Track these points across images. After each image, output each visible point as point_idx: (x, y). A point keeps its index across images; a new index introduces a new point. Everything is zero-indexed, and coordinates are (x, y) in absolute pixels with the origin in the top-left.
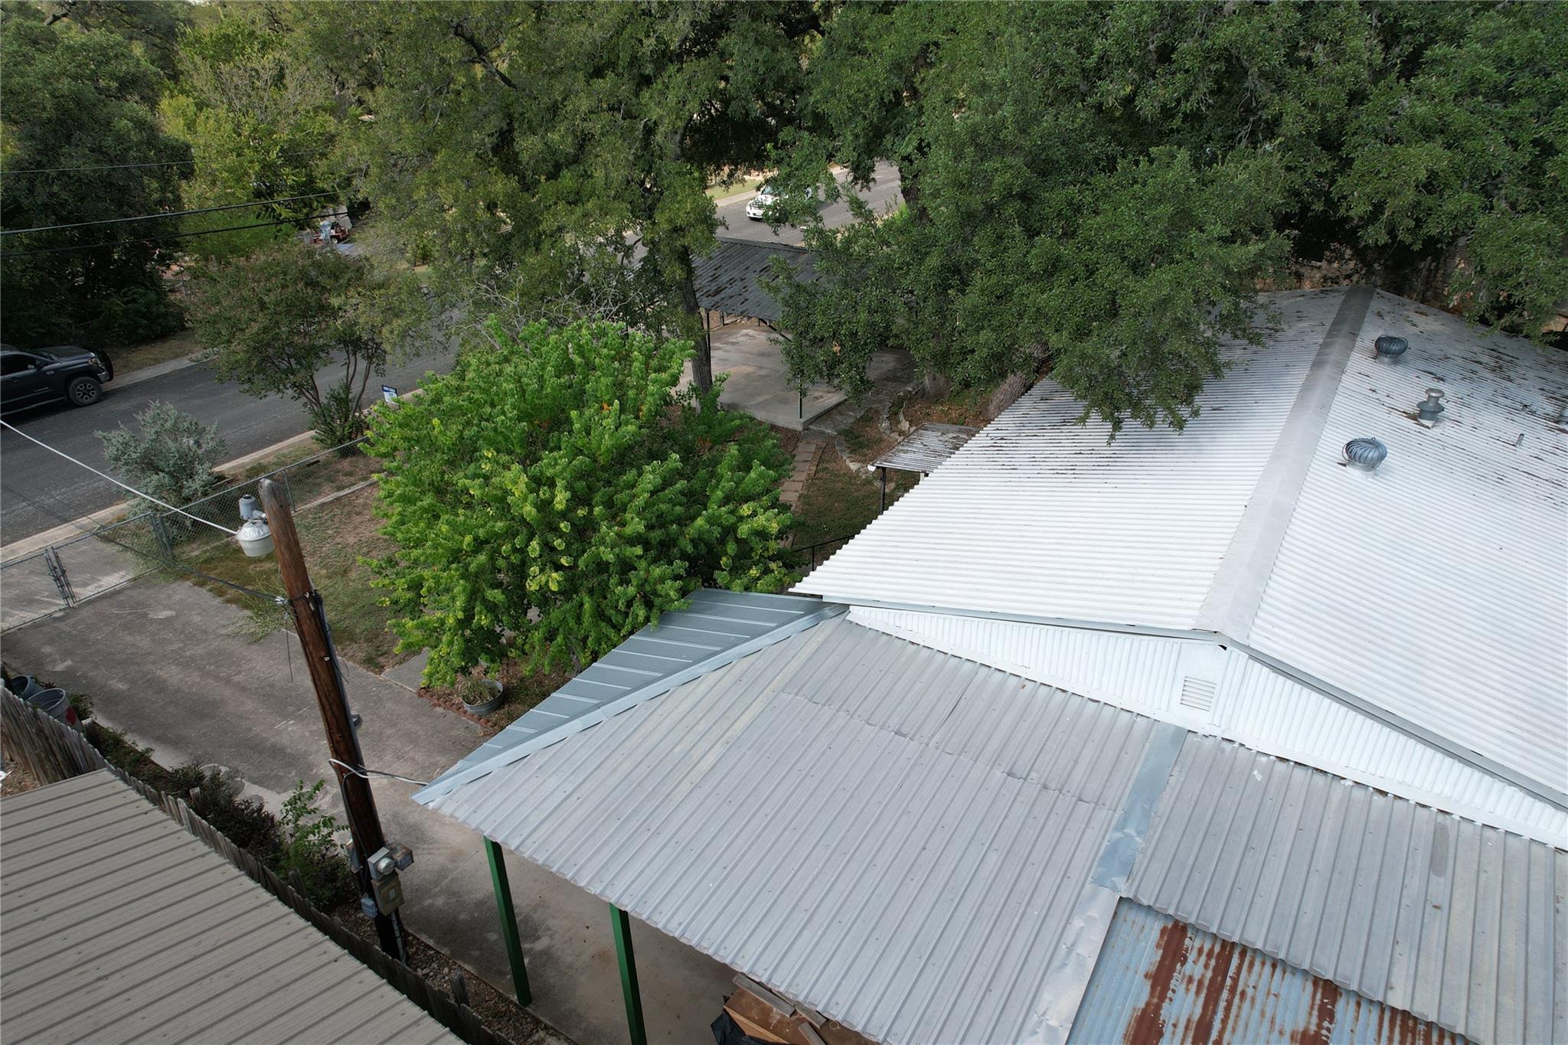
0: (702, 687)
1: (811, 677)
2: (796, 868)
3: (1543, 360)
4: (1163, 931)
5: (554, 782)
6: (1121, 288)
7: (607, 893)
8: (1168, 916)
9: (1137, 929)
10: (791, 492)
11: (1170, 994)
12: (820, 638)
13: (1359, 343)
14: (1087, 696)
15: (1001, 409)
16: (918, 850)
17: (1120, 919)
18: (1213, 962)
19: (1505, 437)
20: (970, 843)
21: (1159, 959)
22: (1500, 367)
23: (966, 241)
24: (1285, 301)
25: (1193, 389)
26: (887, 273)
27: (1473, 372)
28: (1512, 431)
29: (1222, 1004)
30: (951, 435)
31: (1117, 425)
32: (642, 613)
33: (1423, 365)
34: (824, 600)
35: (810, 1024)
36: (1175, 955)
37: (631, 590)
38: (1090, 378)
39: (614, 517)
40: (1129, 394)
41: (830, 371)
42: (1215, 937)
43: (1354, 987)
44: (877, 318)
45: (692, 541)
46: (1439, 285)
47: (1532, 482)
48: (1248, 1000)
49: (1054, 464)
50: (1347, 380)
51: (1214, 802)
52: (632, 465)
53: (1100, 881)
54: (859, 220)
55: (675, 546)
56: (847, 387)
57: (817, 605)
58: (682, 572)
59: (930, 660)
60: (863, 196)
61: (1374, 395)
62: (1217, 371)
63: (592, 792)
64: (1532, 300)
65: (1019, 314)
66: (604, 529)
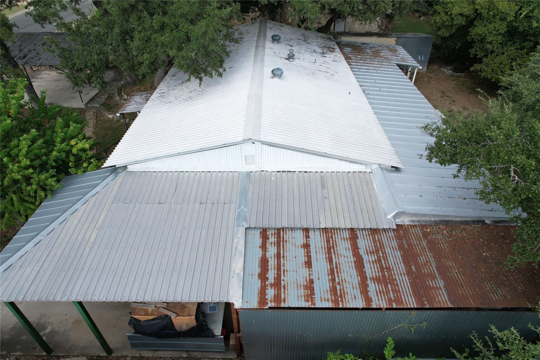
0: (80, 212)
1: (121, 195)
2: (140, 260)
3: (315, 36)
4: (260, 233)
5: (29, 269)
6: (189, 30)
7: (70, 298)
8: (260, 228)
9: (253, 235)
10: (89, 132)
11: (267, 249)
12: (120, 180)
13: (267, 38)
14: (217, 171)
15: (159, 83)
16: (179, 238)
17: (247, 234)
18: (276, 236)
19: (312, 61)
20: (195, 230)
21: (261, 241)
22: (306, 40)
23: (127, 21)
24: (242, 28)
25: (222, 62)
26: (100, 38)
27: (299, 43)
28: (313, 59)
29: (282, 246)
30: (144, 96)
31: (201, 79)
32: (43, 194)
33: (286, 43)
34: (117, 166)
35: (163, 307)
36: (265, 238)
37: (34, 187)
38: (187, 64)
39: (14, 160)
40: (202, 68)
41: (89, 80)
42: (274, 228)
43: (312, 227)
44: (101, 56)
45: (54, 161)
46: (284, 17)
47: (321, 73)
48: (288, 242)
49: (184, 98)
50: (267, 51)
51: (264, 190)
52: (14, 137)
53: (238, 226)
54: (80, 17)
55: (47, 164)
56: (98, 86)
57: (114, 169)
58: (54, 173)
59: (162, 176)
60: (78, 7)
61: (275, 54)
62: (228, 55)
63: (48, 266)
64: (309, 17)
65: (156, 46)
66: (10, 166)
